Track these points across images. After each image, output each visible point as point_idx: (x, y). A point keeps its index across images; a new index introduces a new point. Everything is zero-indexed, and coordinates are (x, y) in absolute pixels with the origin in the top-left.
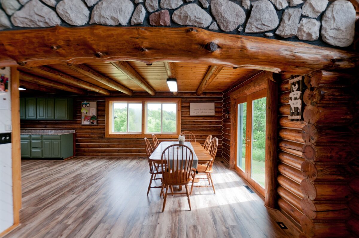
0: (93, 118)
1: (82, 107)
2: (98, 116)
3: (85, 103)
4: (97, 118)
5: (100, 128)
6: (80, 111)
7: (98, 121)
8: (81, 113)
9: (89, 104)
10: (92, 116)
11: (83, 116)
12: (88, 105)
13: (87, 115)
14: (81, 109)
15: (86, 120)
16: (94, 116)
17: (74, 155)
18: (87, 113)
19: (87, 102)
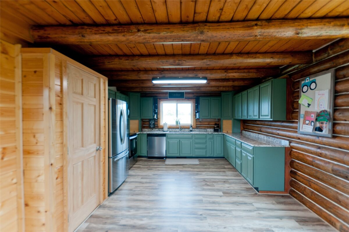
0: (321, 118)
1: (302, 93)
2: (335, 111)
3: (306, 81)
4: (334, 116)
5: (340, 148)
6: (298, 101)
7: (334, 125)
8: (298, 106)
9: (315, 82)
10: (319, 111)
11: (302, 112)
12: (313, 86)
13: (310, 109)
14: (298, 97)
15: (307, 122)
16: (324, 111)
17: (286, 190)
18: (309, 105)
19: (311, 80)
